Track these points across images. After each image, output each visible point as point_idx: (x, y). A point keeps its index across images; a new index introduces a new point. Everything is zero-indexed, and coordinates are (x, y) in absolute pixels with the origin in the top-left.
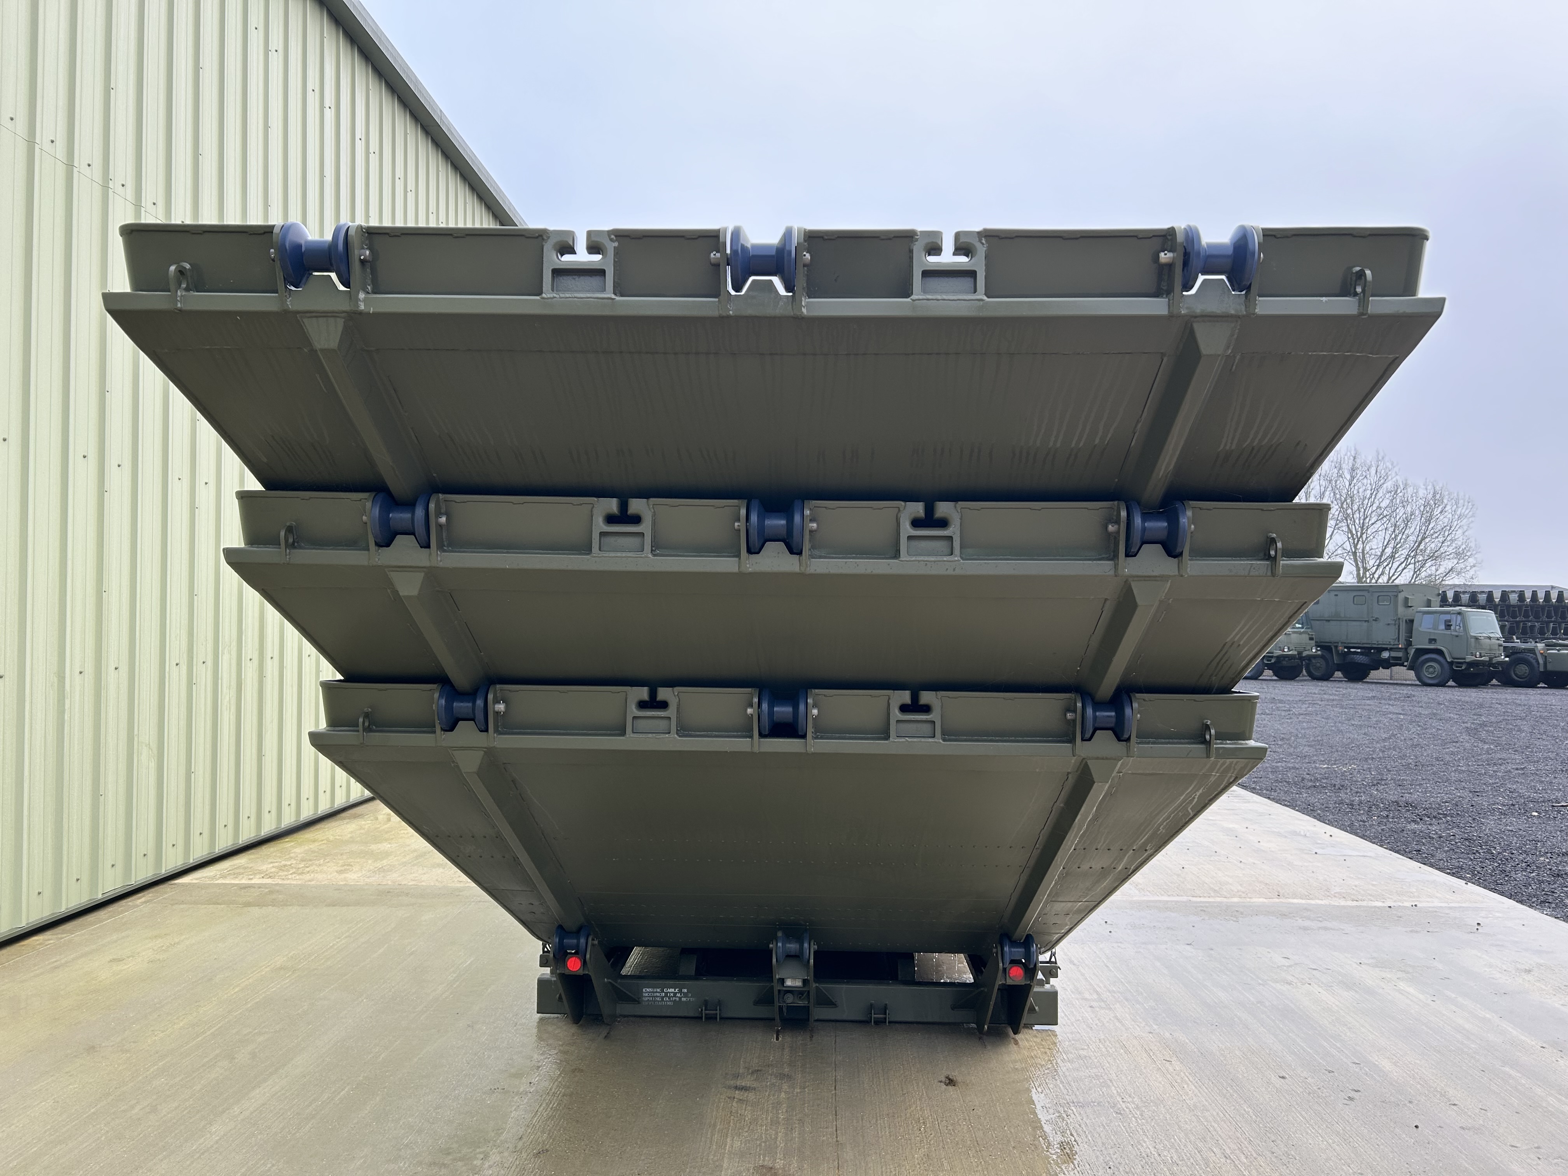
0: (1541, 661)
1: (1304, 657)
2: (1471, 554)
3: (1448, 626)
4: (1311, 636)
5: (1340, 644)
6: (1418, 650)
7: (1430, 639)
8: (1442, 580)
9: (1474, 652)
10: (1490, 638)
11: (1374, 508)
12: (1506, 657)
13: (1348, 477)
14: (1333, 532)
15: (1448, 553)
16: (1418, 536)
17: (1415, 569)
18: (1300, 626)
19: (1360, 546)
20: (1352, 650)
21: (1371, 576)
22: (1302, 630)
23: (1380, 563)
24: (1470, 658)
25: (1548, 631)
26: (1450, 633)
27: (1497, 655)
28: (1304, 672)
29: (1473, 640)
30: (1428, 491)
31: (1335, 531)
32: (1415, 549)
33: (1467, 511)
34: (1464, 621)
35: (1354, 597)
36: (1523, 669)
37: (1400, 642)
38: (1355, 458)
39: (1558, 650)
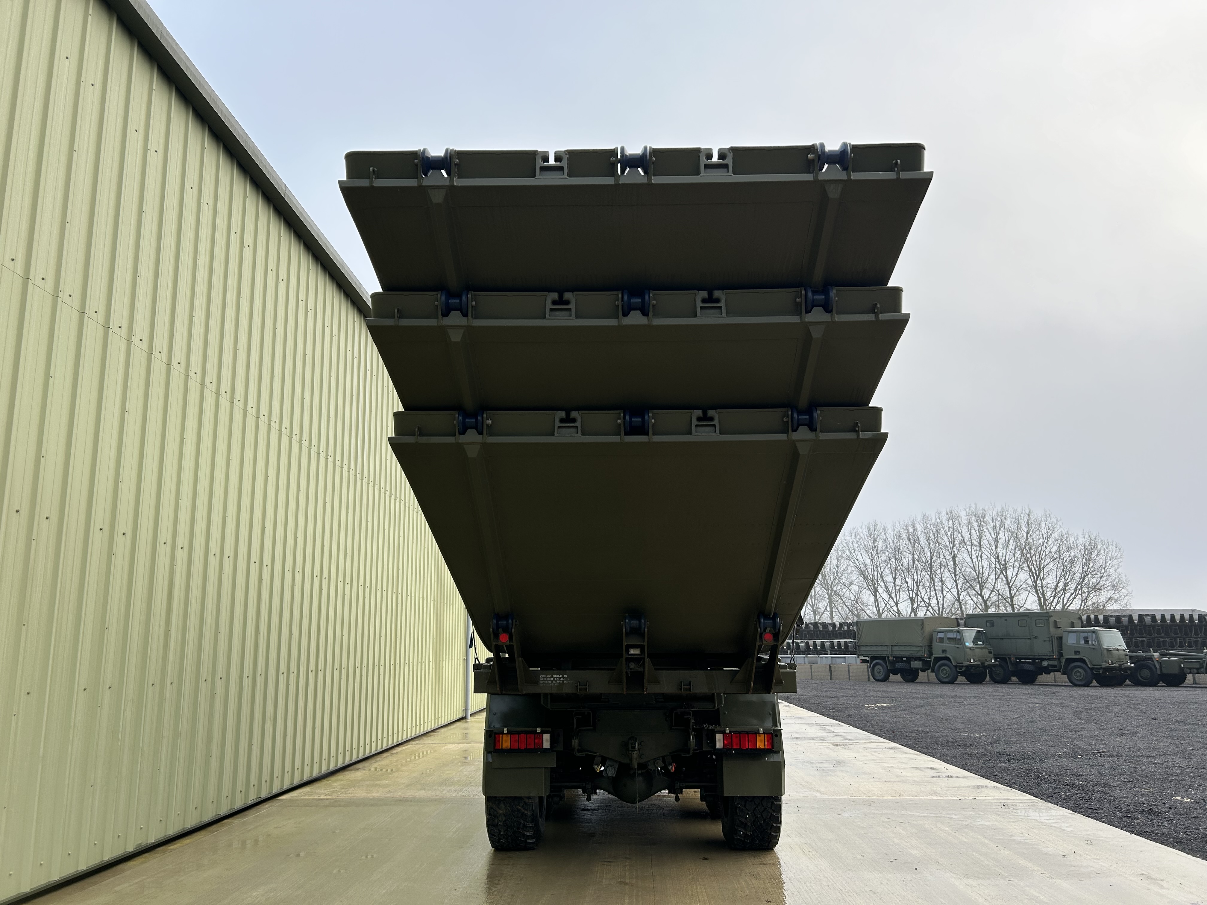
0: (1158, 666)
1: (986, 666)
2: (1123, 587)
3: (1087, 641)
4: (989, 651)
5: (1012, 656)
6: (1067, 659)
7: (1075, 651)
8: (1104, 607)
9: (1107, 660)
10: (1118, 650)
11: (1047, 553)
12: (1132, 663)
13: (1025, 530)
14: (1018, 571)
15: (1106, 586)
16: (1082, 573)
17: (1082, 598)
18: (981, 643)
19: (1039, 581)
20: (1022, 660)
21: (1050, 605)
22: (983, 646)
23: (1055, 594)
24: (1104, 665)
25: (1176, 645)
26: (1088, 646)
27: (1124, 662)
28: (988, 678)
29: (1105, 651)
30: (1086, 539)
31: (1020, 570)
32: (1080, 583)
33: (1116, 554)
34: (1098, 639)
35: (1019, 620)
36: (1146, 673)
37: (1054, 653)
38: (1029, 515)
39: (1169, 658)
